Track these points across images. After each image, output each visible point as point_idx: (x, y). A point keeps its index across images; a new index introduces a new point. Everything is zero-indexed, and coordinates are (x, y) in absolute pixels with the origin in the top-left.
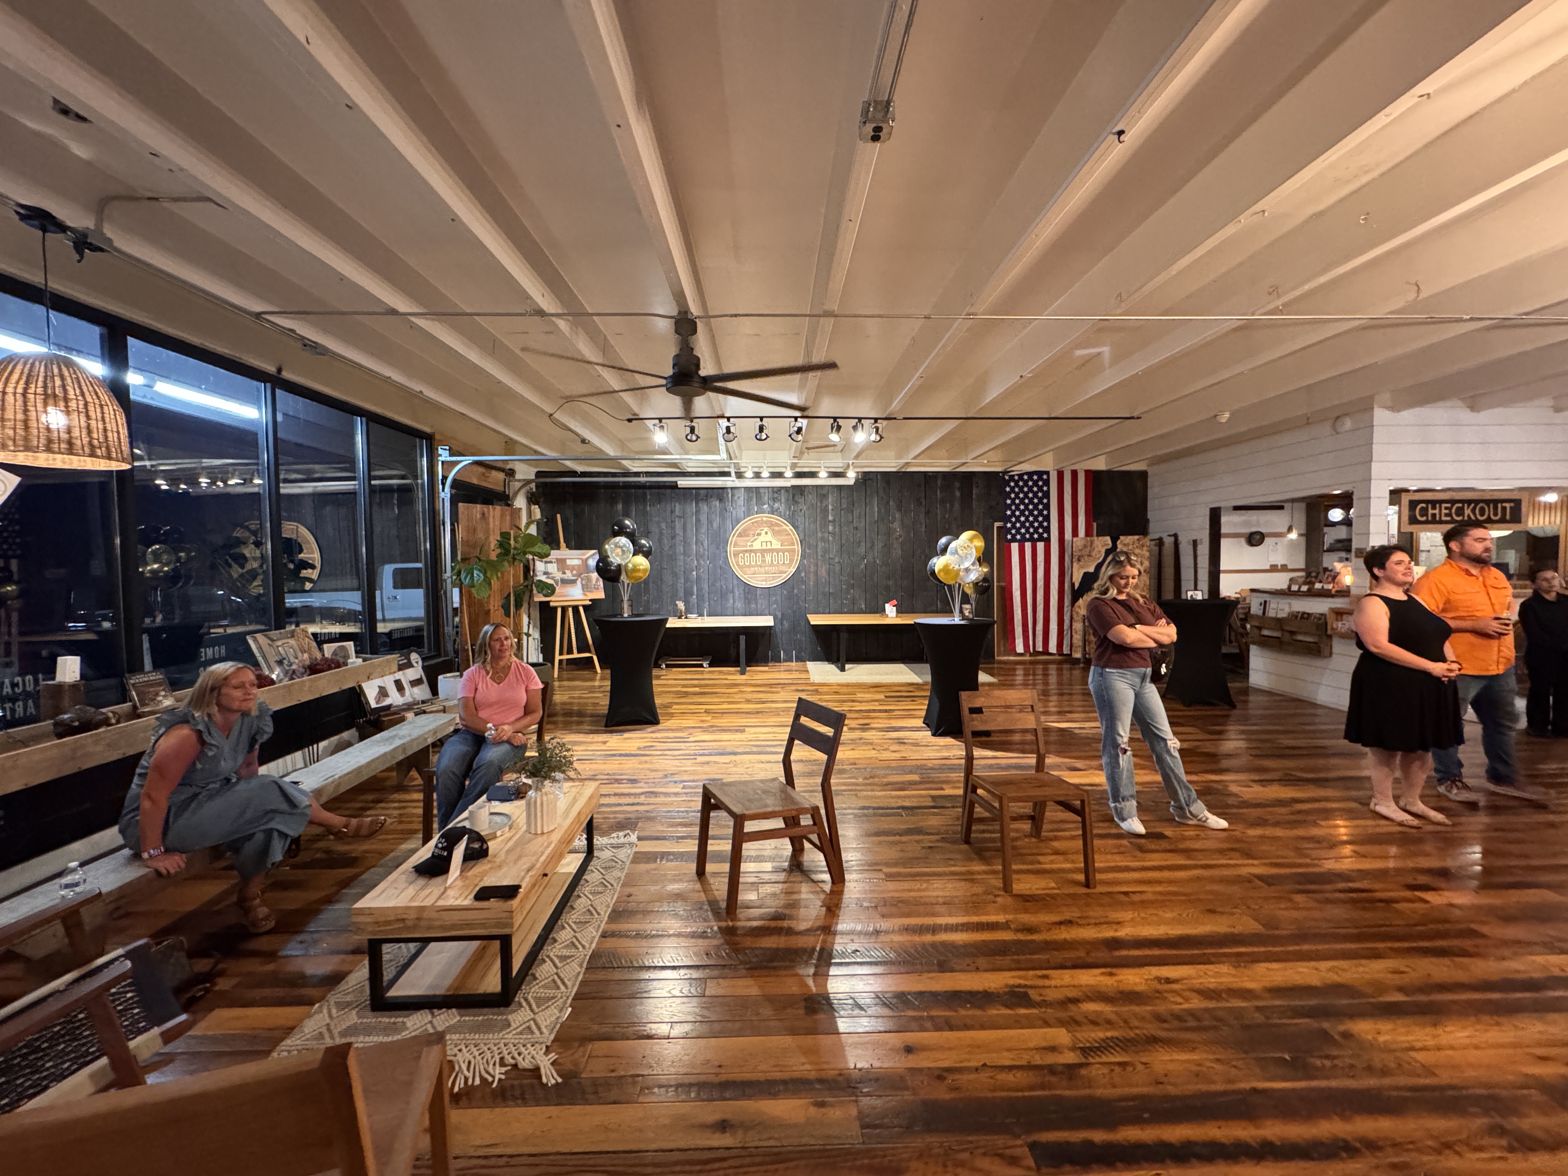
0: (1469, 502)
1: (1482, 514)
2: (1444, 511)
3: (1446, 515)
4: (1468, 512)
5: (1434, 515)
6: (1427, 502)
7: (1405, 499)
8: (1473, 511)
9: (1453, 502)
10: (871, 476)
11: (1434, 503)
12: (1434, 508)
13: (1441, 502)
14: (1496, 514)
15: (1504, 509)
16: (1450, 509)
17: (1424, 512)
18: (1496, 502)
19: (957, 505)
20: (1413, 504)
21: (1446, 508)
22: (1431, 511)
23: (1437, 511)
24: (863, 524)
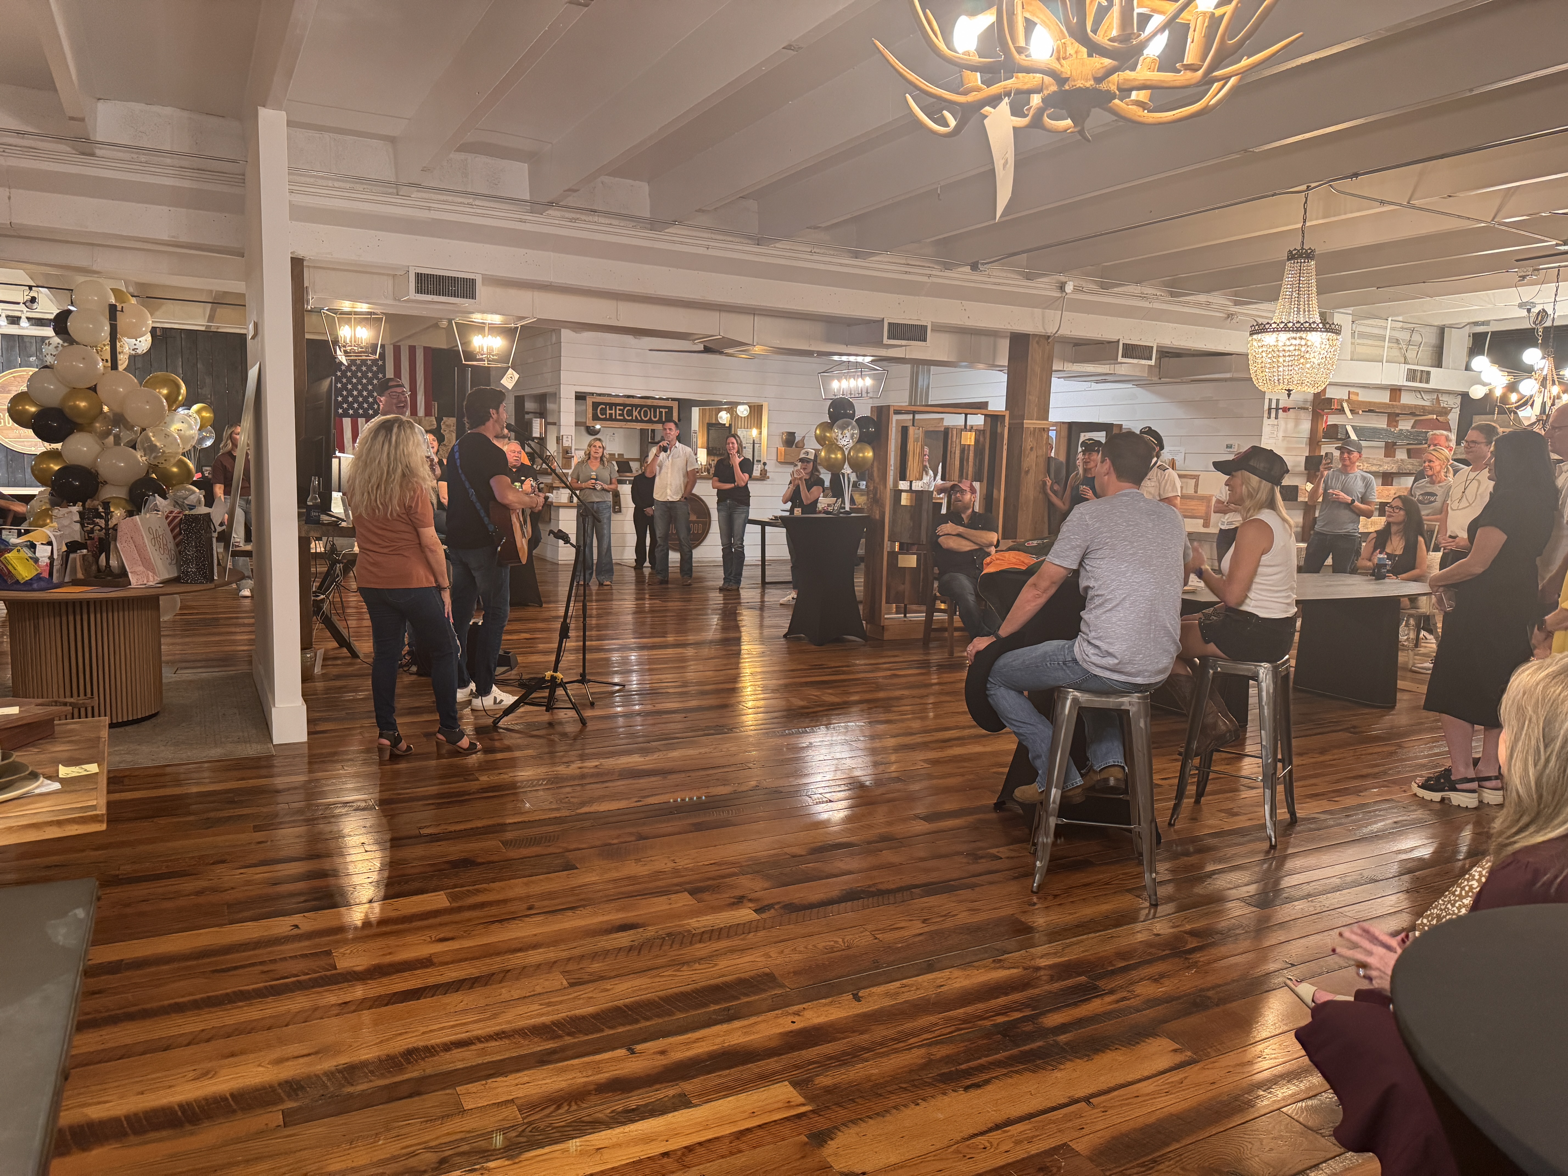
0: (636, 406)
1: (646, 416)
2: (618, 412)
3: (620, 415)
4: (635, 413)
5: (611, 414)
6: (605, 404)
7: (590, 401)
8: (639, 413)
9: (625, 405)
11: (611, 405)
12: (611, 409)
13: (616, 405)
14: (655, 417)
15: (661, 413)
16: (623, 410)
17: (603, 411)
18: (655, 407)
20: (595, 405)
21: (620, 410)
22: (608, 412)
23: (613, 412)
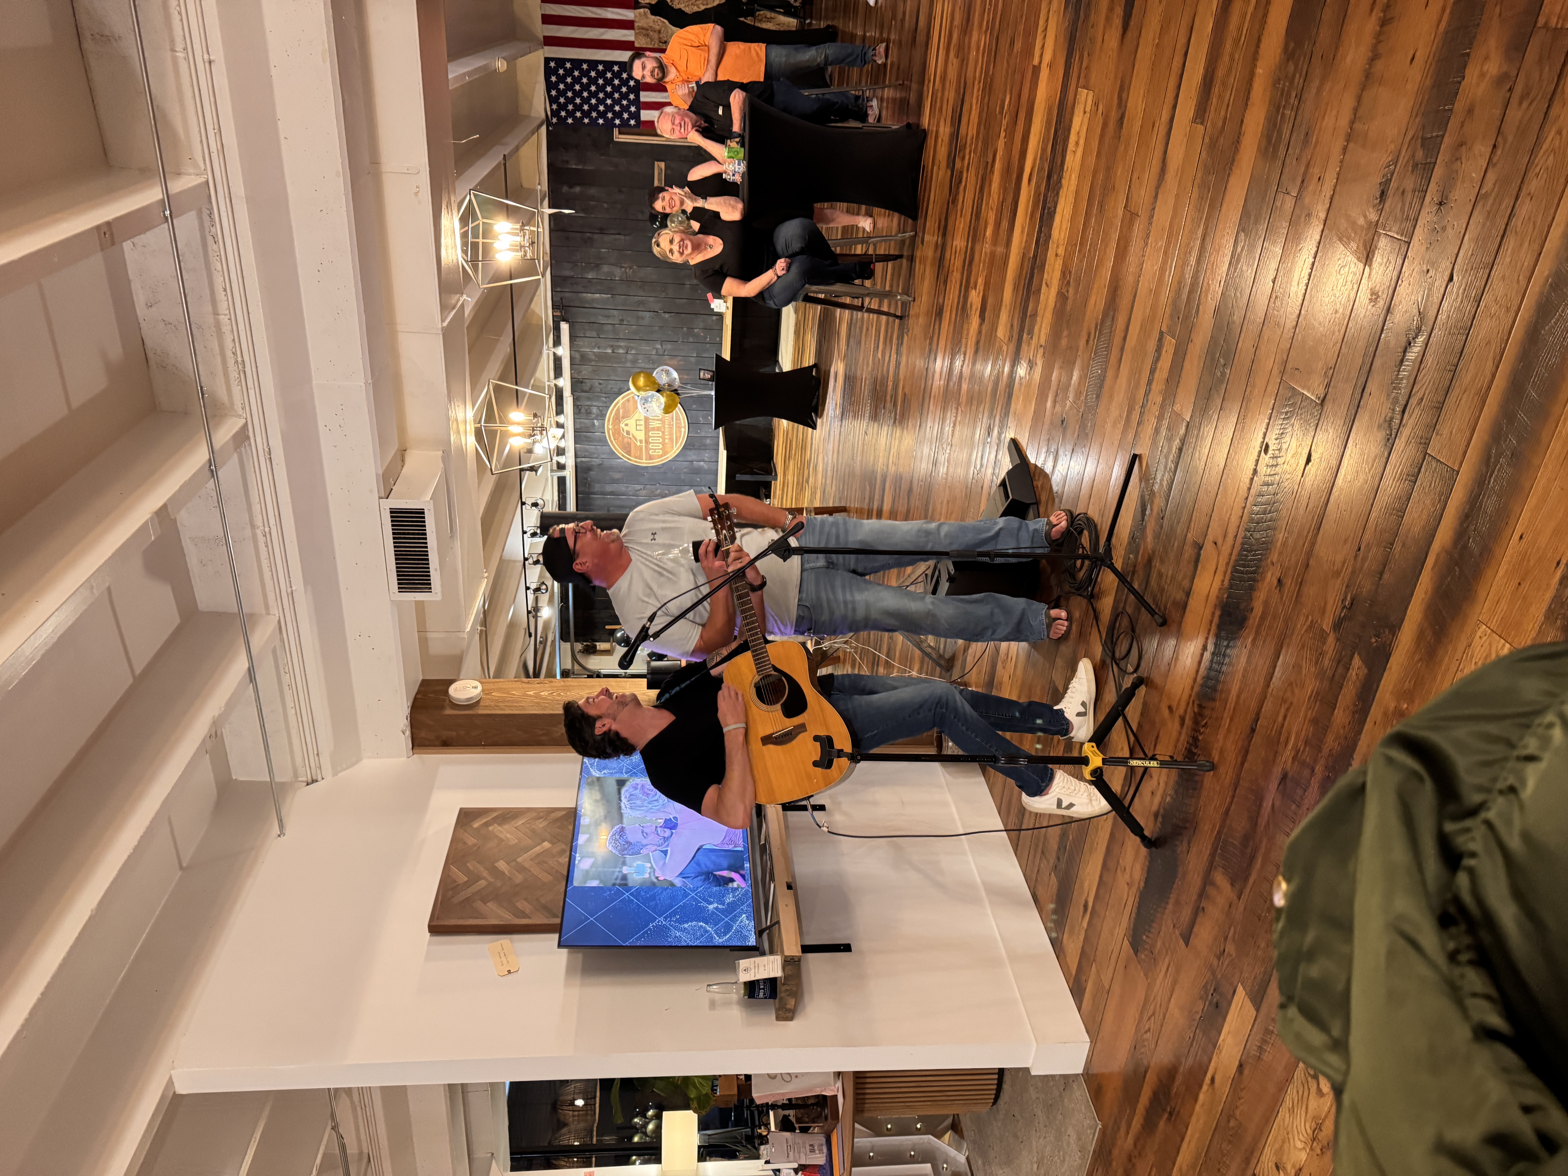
10: (557, 299)
19: (593, 191)
24: (615, 312)
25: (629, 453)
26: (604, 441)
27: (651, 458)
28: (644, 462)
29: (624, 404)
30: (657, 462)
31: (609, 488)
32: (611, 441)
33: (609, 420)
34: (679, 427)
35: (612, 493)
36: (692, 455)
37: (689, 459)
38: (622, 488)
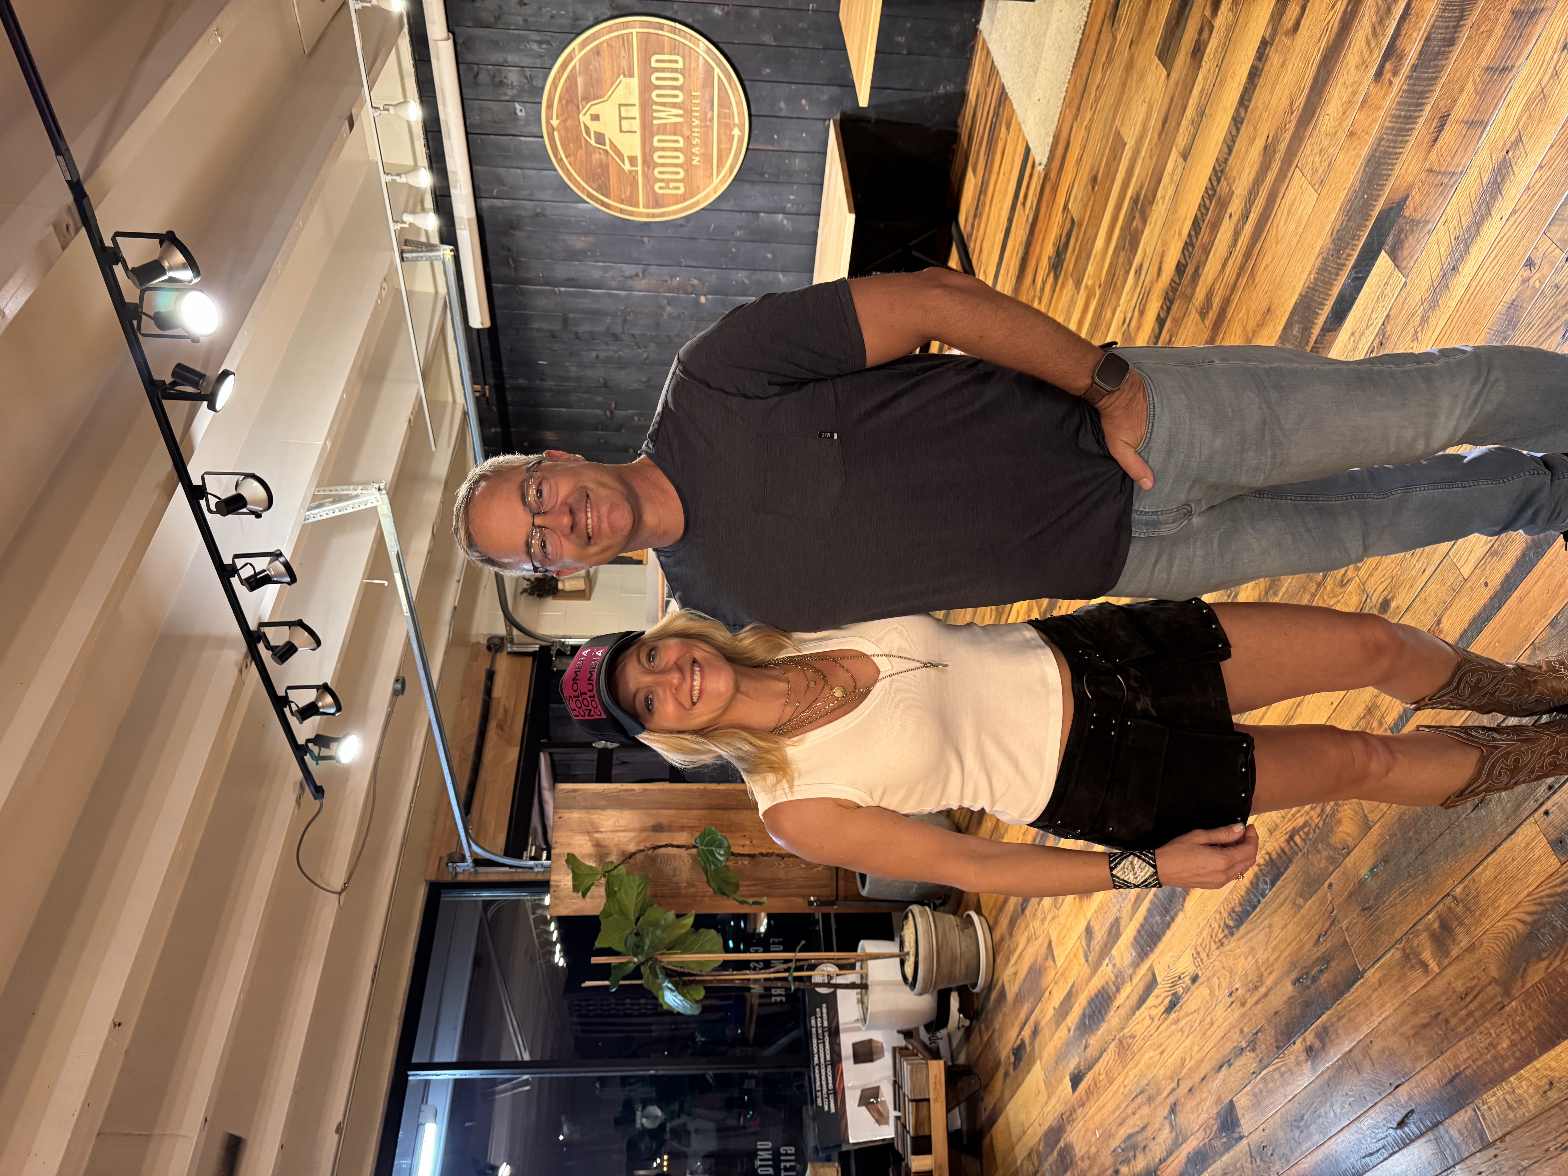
25: (604, 189)
26: (541, 159)
27: (657, 201)
28: (641, 213)
29: (586, 62)
30: (674, 212)
31: (561, 271)
32: (560, 161)
33: (550, 106)
34: (726, 126)
35: (571, 282)
36: (756, 197)
37: (750, 205)
38: (593, 270)
